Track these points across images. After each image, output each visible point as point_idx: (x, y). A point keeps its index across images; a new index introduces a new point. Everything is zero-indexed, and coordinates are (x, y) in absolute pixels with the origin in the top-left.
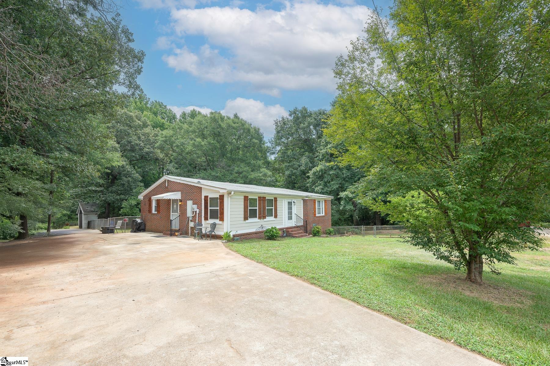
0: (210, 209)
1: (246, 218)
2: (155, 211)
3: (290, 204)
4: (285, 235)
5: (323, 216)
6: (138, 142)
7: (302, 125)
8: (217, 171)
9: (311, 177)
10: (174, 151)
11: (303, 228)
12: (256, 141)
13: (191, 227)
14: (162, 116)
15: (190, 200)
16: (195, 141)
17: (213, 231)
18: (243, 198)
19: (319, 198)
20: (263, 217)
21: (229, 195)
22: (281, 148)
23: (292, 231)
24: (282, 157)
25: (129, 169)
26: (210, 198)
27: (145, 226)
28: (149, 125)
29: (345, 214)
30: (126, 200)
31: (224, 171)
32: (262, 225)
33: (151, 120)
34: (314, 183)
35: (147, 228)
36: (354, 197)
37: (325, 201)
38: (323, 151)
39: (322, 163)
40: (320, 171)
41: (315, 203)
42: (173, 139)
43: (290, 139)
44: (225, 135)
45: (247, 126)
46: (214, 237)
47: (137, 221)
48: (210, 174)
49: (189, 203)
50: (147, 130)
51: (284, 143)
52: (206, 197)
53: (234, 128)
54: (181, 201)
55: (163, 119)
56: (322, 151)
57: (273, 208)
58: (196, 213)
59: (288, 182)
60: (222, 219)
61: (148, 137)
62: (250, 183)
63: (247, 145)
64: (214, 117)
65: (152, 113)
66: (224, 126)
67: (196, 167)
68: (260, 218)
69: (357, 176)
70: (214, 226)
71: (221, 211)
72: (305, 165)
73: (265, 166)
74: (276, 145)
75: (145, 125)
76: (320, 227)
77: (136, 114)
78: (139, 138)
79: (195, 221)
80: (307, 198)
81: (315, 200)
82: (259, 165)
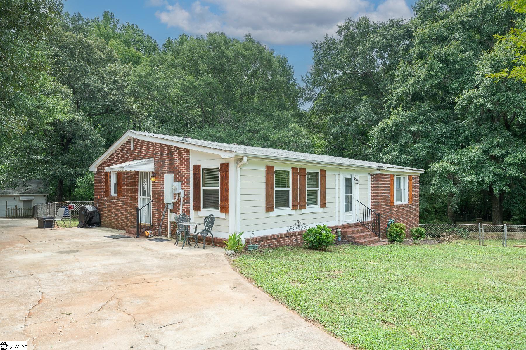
0: (204, 190)
1: (269, 208)
2: (115, 192)
3: (348, 181)
4: (339, 239)
5: (406, 205)
6: (99, 85)
7: (360, 47)
8: (219, 129)
9: (375, 136)
10: (153, 99)
11: (371, 227)
12: (282, 79)
13: (171, 222)
14: (138, 46)
15: (169, 173)
16: (184, 80)
17: (210, 231)
18: (264, 169)
19: (400, 172)
20: (300, 205)
21: (238, 163)
22: (323, 90)
23: (352, 233)
24: (324, 105)
25: (86, 128)
26: (204, 169)
27: (100, 218)
28: (116, 60)
29: (436, 201)
30: (82, 175)
31: (230, 128)
32: (298, 221)
33: (120, 53)
34: (381, 148)
35: (103, 220)
36: (458, 172)
37: (410, 177)
38: (400, 90)
39: (397, 112)
40: (392, 126)
41: (392, 180)
42: (151, 79)
43: (339, 73)
44: (231, 70)
45: (266, 54)
46: (211, 242)
47: (87, 210)
48: (208, 133)
49: (168, 178)
50: (113, 67)
51: (328, 81)
52: (197, 168)
53: (245, 57)
54: (154, 175)
55: (139, 50)
56: (398, 91)
57: (319, 189)
58: (179, 196)
59: (332, 147)
60: (225, 209)
61: (115, 77)
62: (273, 145)
63: (266, 86)
64: (214, 40)
65: (122, 43)
66: (230, 55)
67: (187, 125)
68: (295, 207)
69: (461, 134)
70: (210, 221)
71: (224, 193)
72: (366, 116)
73: (296, 120)
74: (315, 86)
75: (111, 60)
76: (402, 225)
77: (98, 43)
78: (102, 79)
79: (177, 213)
80: (379, 172)
81: (392, 176)
82: (287, 118)
